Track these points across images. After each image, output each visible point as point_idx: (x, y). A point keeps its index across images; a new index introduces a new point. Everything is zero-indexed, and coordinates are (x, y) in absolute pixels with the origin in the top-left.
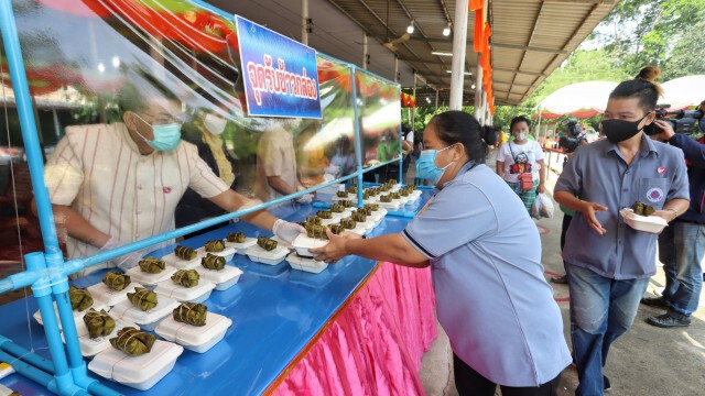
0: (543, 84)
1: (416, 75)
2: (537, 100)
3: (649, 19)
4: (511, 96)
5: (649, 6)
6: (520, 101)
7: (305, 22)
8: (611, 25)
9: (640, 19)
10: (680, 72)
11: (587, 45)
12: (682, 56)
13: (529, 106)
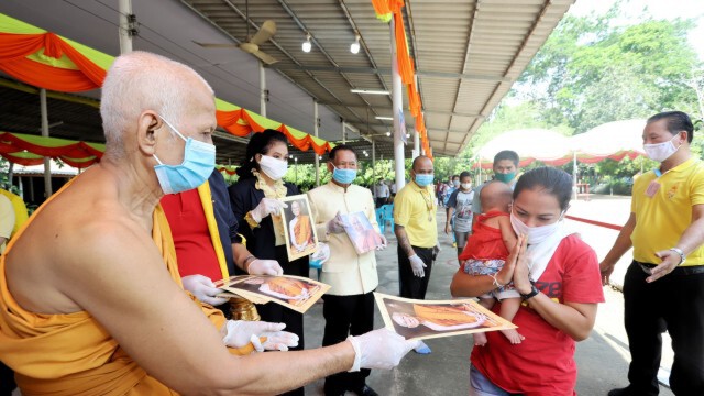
0: (476, 136)
1: (344, 124)
2: (473, 150)
3: (557, 80)
4: (448, 145)
5: (555, 69)
6: (458, 151)
7: (124, 21)
8: (526, 84)
9: (549, 80)
10: (595, 122)
11: (508, 101)
12: (594, 108)
13: (466, 157)
